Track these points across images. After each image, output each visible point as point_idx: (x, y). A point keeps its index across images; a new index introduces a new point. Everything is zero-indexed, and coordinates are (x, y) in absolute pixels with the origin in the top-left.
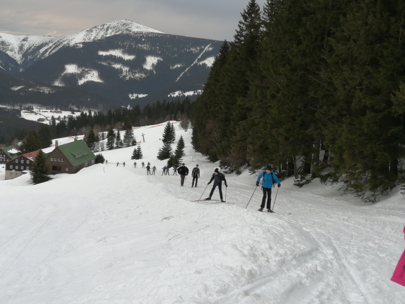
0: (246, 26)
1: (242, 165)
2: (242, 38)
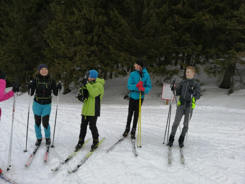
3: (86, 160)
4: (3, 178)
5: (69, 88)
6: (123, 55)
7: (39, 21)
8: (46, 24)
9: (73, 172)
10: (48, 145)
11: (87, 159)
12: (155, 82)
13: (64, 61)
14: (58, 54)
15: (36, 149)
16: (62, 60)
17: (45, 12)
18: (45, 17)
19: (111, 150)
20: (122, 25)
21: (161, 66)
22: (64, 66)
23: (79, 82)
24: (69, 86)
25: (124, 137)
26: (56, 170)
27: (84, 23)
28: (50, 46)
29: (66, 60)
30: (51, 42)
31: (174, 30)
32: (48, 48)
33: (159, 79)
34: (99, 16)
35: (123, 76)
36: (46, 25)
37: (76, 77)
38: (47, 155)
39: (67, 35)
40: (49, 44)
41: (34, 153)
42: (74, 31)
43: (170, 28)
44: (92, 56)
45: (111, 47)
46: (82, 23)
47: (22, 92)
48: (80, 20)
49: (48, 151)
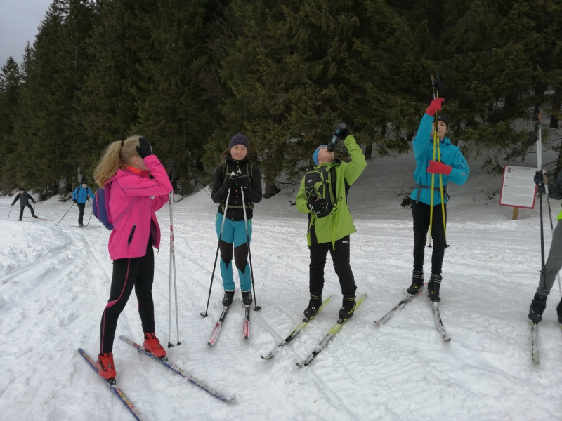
0: (7, 78)
1: (13, 189)
2: (4, 88)
3: (330, 342)
4: (168, 367)
5: (277, 185)
6: (399, 103)
7: (210, 43)
8: (225, 47)
9: (305, 365)
10: (247, 306)
11: (331, 339)
12: (482, 163)
13: (265, 125)
14: (251, 111)
15: (225, 311)
16: (260, 124)
17: (221, 21)
18: (223, 33)
19: (383, 323)
20: (395, 29)
21: (498, 122)
22: (265, 137)
23: (296, 170)
24: (277, 179)
25: (410, 295)
26: (270, 358)
27: (306, 37)
28: (233, 95)
29: (269, 123)
30: (236, 85)
31: (533, 29)
32: (230, 100)
33: (491, 155)
34: (339, 15)
35: (400, 152)
36: (225, 50)
37: (292, 160)
38: (247, 325)
39: (269, 67)
40: (231, 91)
41: (222, 320)
42: (284, 56)
43: (522, 24)
44: (324, 111)
45: (368, 85)
46: (301, 37)
47: (181, 194)
48: (297, 31)
49: (248, 317)
